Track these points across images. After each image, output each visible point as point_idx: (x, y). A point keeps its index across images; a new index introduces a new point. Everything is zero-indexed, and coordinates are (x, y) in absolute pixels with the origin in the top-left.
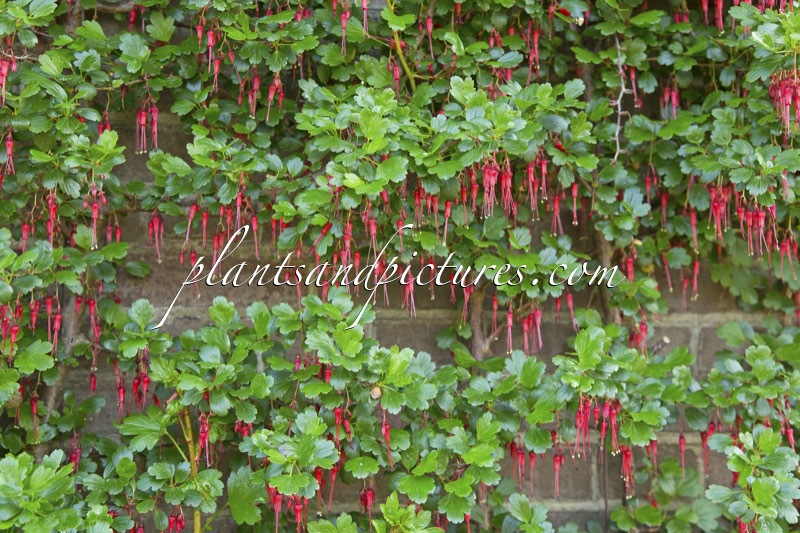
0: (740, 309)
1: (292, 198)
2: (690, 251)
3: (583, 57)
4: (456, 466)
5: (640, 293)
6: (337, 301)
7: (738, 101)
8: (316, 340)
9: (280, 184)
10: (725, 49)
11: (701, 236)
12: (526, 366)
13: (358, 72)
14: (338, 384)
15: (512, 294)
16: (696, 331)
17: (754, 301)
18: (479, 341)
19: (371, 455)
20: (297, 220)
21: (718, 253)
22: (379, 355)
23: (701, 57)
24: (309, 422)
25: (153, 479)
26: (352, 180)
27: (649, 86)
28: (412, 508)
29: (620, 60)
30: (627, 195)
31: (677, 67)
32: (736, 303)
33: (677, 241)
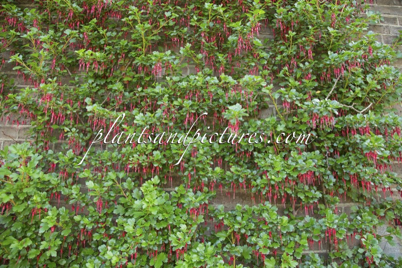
0: (353, 202)
1: (255, 180)
2: (344, 189)
3: (317, 145)
4: (298, 245)
5: (334, 200)
6: (267, 205)
7: (354, 155)
8: (265, 215)
9: (252, 177)
10: (349, 143)
11: (346, 186)
12: (311, 220)
13: (267, 150)
14: (270, 226)
15: (306, 202)
16: (343, 208)
17: (357, 200)
18: (294, 212)
19: (277, 242)
20: (257, 186)
21: (349, 189)
22: (280, 219)
23: (344, 144)
24: (263, 235)
25: (227, 248)
26: (273, 177)
27: (332, 151)
28: (289, 256)
29: (326, 145)
30: (330, 176)
31: (339, 147)
32: (352, 201)
33: (340, 187)
